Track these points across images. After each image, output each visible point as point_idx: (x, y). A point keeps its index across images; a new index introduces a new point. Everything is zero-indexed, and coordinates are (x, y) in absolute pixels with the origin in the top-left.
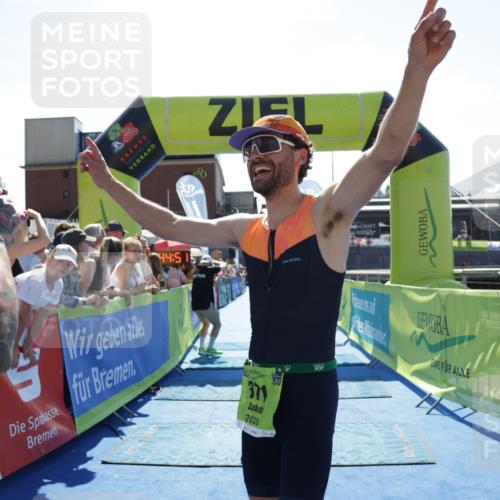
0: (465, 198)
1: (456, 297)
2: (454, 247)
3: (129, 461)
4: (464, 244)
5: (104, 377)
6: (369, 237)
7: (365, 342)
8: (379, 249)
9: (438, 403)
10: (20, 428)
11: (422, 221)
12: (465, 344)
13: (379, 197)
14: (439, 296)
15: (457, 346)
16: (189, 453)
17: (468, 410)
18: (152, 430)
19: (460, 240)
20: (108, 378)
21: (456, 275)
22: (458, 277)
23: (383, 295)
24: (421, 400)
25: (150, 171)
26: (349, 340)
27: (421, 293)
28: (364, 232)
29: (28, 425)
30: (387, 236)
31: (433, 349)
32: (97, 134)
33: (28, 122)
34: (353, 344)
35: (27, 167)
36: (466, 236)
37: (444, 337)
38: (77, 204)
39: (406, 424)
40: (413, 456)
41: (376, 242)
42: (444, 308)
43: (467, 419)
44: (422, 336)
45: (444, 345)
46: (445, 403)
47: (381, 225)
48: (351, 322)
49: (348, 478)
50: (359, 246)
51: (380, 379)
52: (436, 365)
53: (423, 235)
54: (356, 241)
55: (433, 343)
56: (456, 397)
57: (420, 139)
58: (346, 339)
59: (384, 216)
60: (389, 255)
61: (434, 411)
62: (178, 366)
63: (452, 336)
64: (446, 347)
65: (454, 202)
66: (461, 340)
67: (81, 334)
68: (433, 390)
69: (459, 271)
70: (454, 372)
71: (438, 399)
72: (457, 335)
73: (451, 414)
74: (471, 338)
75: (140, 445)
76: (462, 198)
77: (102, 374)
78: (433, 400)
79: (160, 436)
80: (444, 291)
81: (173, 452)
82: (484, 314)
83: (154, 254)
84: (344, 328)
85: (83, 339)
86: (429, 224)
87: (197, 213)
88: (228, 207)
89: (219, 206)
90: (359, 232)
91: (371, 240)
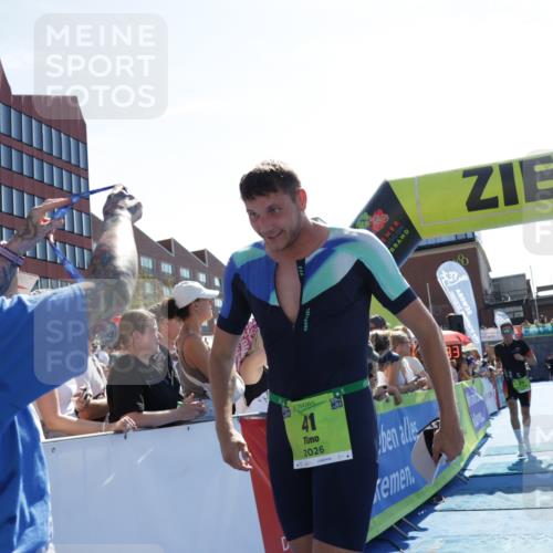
18: (438, 544)
62: (461, 474)
87: (463, 303)
88: (497, 295)
89: (487, 294)
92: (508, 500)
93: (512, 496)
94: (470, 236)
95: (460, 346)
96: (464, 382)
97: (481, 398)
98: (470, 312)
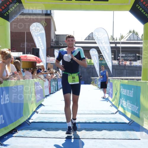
6: (130, 60)
7: (127, 112)
8: (136, 67)
13: (138, 40)
23: (137, 87)
26: (118, 111)
34: (121, 113)
41: (135, 63)
47: (137, 55)
48: (119, 102)
50: (125, 65)
54: (124, 63)
58: (117, 110)
83: (17, 60)
84: (116, 105)
87: (41, 43)
88: (57, 42)
89: (52, 41)
90: (125, 58)
91: (132, 62)
92: (47, 133)
93: (48, 132)
94: (49, 12)
95: (36, 63)
96: (35, 79)
97: (42, 88)
98: (43, 48)
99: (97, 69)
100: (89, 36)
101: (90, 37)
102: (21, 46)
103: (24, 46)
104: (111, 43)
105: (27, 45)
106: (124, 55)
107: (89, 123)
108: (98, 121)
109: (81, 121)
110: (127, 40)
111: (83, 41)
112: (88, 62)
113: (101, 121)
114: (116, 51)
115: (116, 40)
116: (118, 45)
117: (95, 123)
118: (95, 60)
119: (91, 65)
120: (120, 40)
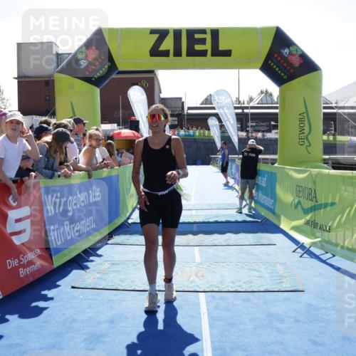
0: (333, 105)
1: (323, 175)
2: (323, 140)
3: (90, 287)
4: (331, 138)
5: (74, 228)
6: (263, 132)
8: (271, 140)
9: (308, 250)
10: (15, 263)
11: (301, 121)
12: (329, 208)
13: (272, 104)
14: (311, 174)
15: (322, 210)
16: (133, 282)
17: (329, 255)
18: (106, 265)
19: (329, 135)
20: (76, 229)
21: (324, 160)
22: (325, 162)
23: (272, 173)
24: (296, 247)
25: (107, 82)
27: (299, 172)
28: (261, 128)
29: (20, 261)
30: (276, 131)
31: (306, 212)
32: (69, 54)
33: (19, 45)
35: (18, 78)
36: (333, 132)
37: (313, 204)
38: (54, 105)
39: (285, 264)
40: (289, 286)
41: (269, 135)
42: (314, 182)
43: (327, 261)
44: (299, 203)
45: (313, 209)
46: (312, 249)
47: (273, 123)
49: (244, 300)
50: (256, 138)
51: (268, 232)
52: (307, 223)
53: (302, 131)
54: (254, 134)
55: (306, 207)
56: (321, 245)
57: (302, 61)
59: (274, 117)
60: (277, 145)
61: (305, 255)
62: (126, 221)
63: (319, 203)
64: (315, 210)
65: (325, 108)
66: (326, 205)
67: (57, 197)
68: (306, 241)
69: (327, 157)
70: (320, 228)
71: (308, 247)
72: (323, 202)
73: (317, 257)
74: (333, 204)
75: (98, 275)
76: (331, 105)
77: (72, 226)
78: (305, 248)
79: (112, 270)
80: (315, 171)
81: (121, 281)
82: (343, 188)
83: (109, 141)
85: (58, 200)
86: (306, 122)
90: (256, 128)
91: (265, 134)
99: (219, 144)
100: (206, 99)
101: (208, 100)
102: (115, 116)
103: (118, 114)
104: (236, 108)
105: (123, 114)
106: (254, 124)
107: (209, 223)
108: (220, 220)
109: (197, 221)
110: (258, 104)
111: (199, 106)
112: (206, 135)
113: (224, 220)
114: (244, 119)
115: (244, 104)
116: (245, 111)
117: (216, 222)
118: (215, 133)
119: (209, 139)
120: (248, 103)
